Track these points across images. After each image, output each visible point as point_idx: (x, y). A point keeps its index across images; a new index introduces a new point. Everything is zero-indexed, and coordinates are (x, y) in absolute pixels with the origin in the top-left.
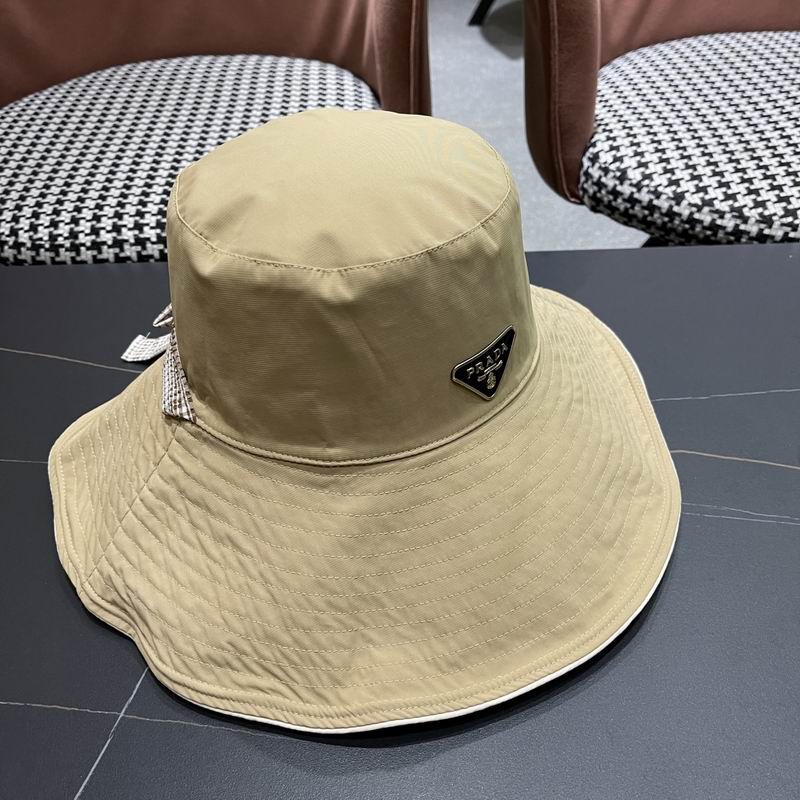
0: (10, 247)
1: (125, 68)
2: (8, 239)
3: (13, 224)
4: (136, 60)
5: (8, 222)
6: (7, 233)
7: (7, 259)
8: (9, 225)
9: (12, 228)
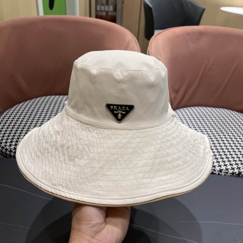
0: (13, 153)
1: (48, 97)
2: (13, 150)
3: (15, 146)
4: (51, 95)
5: (14, 145)
6: (13, 148)
7: (11, 155)
8: (14, 146)
9: (14, 147)
